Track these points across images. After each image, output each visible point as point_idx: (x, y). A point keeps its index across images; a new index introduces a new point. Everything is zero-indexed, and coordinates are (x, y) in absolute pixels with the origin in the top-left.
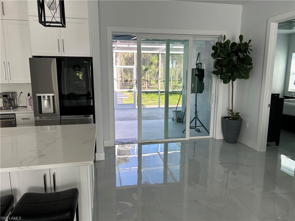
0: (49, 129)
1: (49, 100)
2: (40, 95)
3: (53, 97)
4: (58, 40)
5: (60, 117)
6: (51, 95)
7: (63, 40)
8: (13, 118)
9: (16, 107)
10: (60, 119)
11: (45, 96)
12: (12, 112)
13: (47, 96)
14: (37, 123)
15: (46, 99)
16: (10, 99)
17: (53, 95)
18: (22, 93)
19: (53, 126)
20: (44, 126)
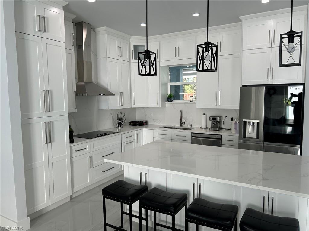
0: (251, 153)
1: (253, 126)
2: (246, 120)
3: (258, 123)
4: (268, 69)
5: (262, 143)
6: (256, 121)
7: (273, 68)
8: (220, 139)
9: (221, 129)
10: (263, 145)
11: (250, 122)
12: (218, 133)
13: (252, 122)
14: (241, 147)
15: (251, 124)
16: (217, 121)
17: (258, 121)
18: (226, 117)
19: (255, 151)
20: (247, 151)
